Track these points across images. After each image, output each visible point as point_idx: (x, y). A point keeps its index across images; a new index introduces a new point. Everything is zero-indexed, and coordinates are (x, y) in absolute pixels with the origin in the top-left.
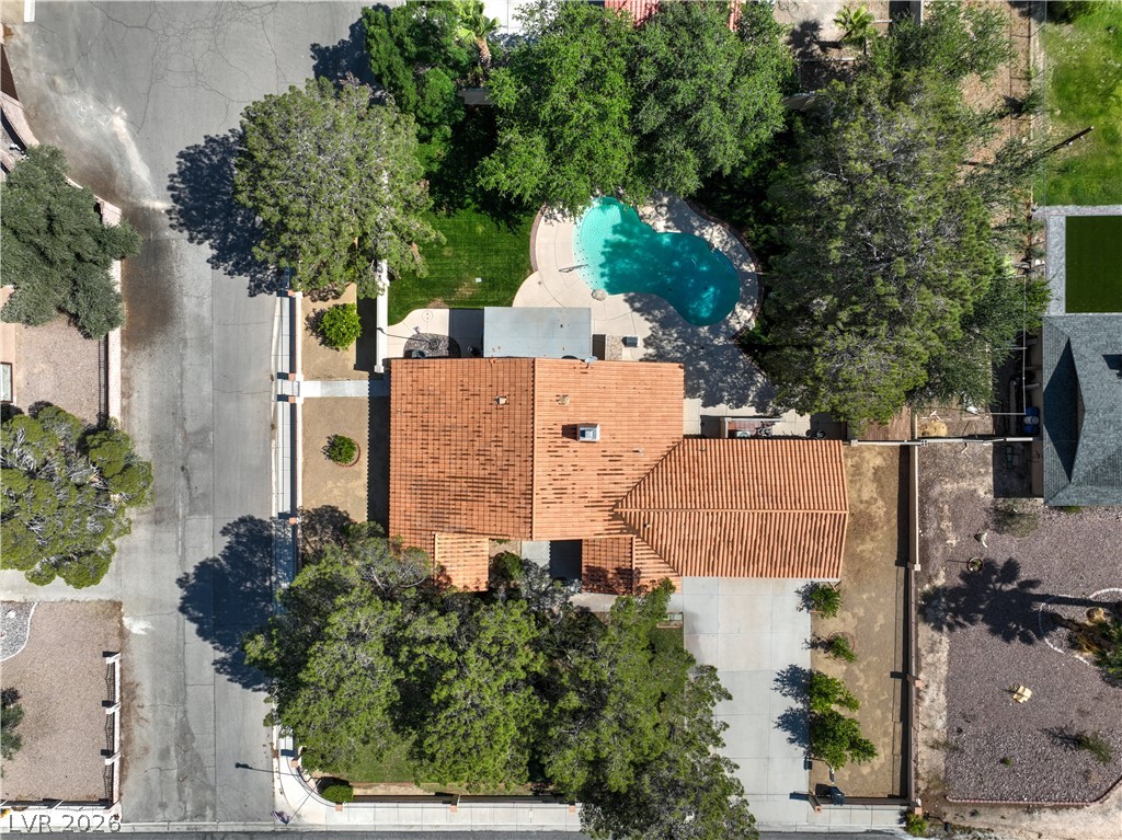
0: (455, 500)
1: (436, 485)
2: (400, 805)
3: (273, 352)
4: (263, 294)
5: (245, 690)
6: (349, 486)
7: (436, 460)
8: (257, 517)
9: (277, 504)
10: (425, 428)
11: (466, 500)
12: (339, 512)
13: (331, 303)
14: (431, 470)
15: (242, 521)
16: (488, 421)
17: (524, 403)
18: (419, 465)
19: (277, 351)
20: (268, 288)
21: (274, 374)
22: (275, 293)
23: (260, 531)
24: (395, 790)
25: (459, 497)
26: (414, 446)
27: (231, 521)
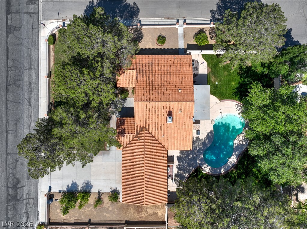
0: (147, 76)
1: (151, 70)
2: (47, 60)
3: (192, 18)
4: (211, 15)
5: (84, 10)
6: (150, 42)
7: (160, 70)
8: (139, 13)
9: (143, 20)
10: (170, 66)
11: (147, 80)
12: (141, 40)
13: (209, 36)
14: (156, 68)
15: (138, 9)
16: (173, 86)
17: (180, 98)
18: (158, 65)
19: (193, 19)
20: (213, 16)
21: (185, 18)
22: (211, 18)
23: (135, 15)
24: (52, 58)
25: (148, 77)
26: (164, 63)
27: (138, 5)
